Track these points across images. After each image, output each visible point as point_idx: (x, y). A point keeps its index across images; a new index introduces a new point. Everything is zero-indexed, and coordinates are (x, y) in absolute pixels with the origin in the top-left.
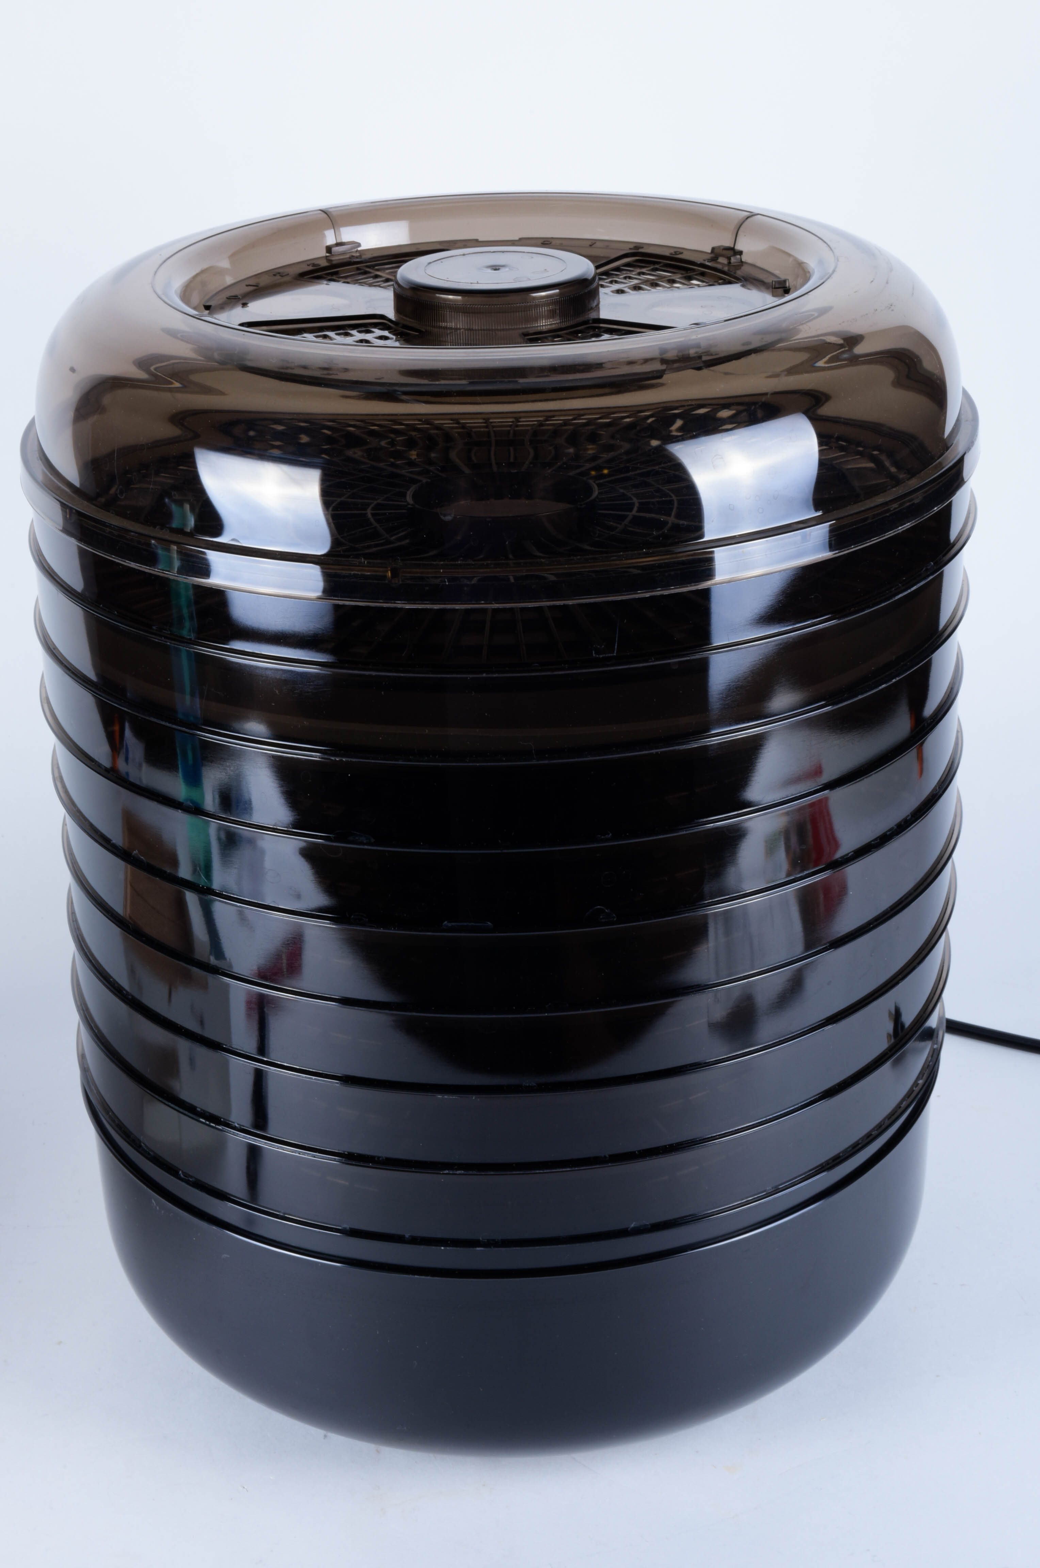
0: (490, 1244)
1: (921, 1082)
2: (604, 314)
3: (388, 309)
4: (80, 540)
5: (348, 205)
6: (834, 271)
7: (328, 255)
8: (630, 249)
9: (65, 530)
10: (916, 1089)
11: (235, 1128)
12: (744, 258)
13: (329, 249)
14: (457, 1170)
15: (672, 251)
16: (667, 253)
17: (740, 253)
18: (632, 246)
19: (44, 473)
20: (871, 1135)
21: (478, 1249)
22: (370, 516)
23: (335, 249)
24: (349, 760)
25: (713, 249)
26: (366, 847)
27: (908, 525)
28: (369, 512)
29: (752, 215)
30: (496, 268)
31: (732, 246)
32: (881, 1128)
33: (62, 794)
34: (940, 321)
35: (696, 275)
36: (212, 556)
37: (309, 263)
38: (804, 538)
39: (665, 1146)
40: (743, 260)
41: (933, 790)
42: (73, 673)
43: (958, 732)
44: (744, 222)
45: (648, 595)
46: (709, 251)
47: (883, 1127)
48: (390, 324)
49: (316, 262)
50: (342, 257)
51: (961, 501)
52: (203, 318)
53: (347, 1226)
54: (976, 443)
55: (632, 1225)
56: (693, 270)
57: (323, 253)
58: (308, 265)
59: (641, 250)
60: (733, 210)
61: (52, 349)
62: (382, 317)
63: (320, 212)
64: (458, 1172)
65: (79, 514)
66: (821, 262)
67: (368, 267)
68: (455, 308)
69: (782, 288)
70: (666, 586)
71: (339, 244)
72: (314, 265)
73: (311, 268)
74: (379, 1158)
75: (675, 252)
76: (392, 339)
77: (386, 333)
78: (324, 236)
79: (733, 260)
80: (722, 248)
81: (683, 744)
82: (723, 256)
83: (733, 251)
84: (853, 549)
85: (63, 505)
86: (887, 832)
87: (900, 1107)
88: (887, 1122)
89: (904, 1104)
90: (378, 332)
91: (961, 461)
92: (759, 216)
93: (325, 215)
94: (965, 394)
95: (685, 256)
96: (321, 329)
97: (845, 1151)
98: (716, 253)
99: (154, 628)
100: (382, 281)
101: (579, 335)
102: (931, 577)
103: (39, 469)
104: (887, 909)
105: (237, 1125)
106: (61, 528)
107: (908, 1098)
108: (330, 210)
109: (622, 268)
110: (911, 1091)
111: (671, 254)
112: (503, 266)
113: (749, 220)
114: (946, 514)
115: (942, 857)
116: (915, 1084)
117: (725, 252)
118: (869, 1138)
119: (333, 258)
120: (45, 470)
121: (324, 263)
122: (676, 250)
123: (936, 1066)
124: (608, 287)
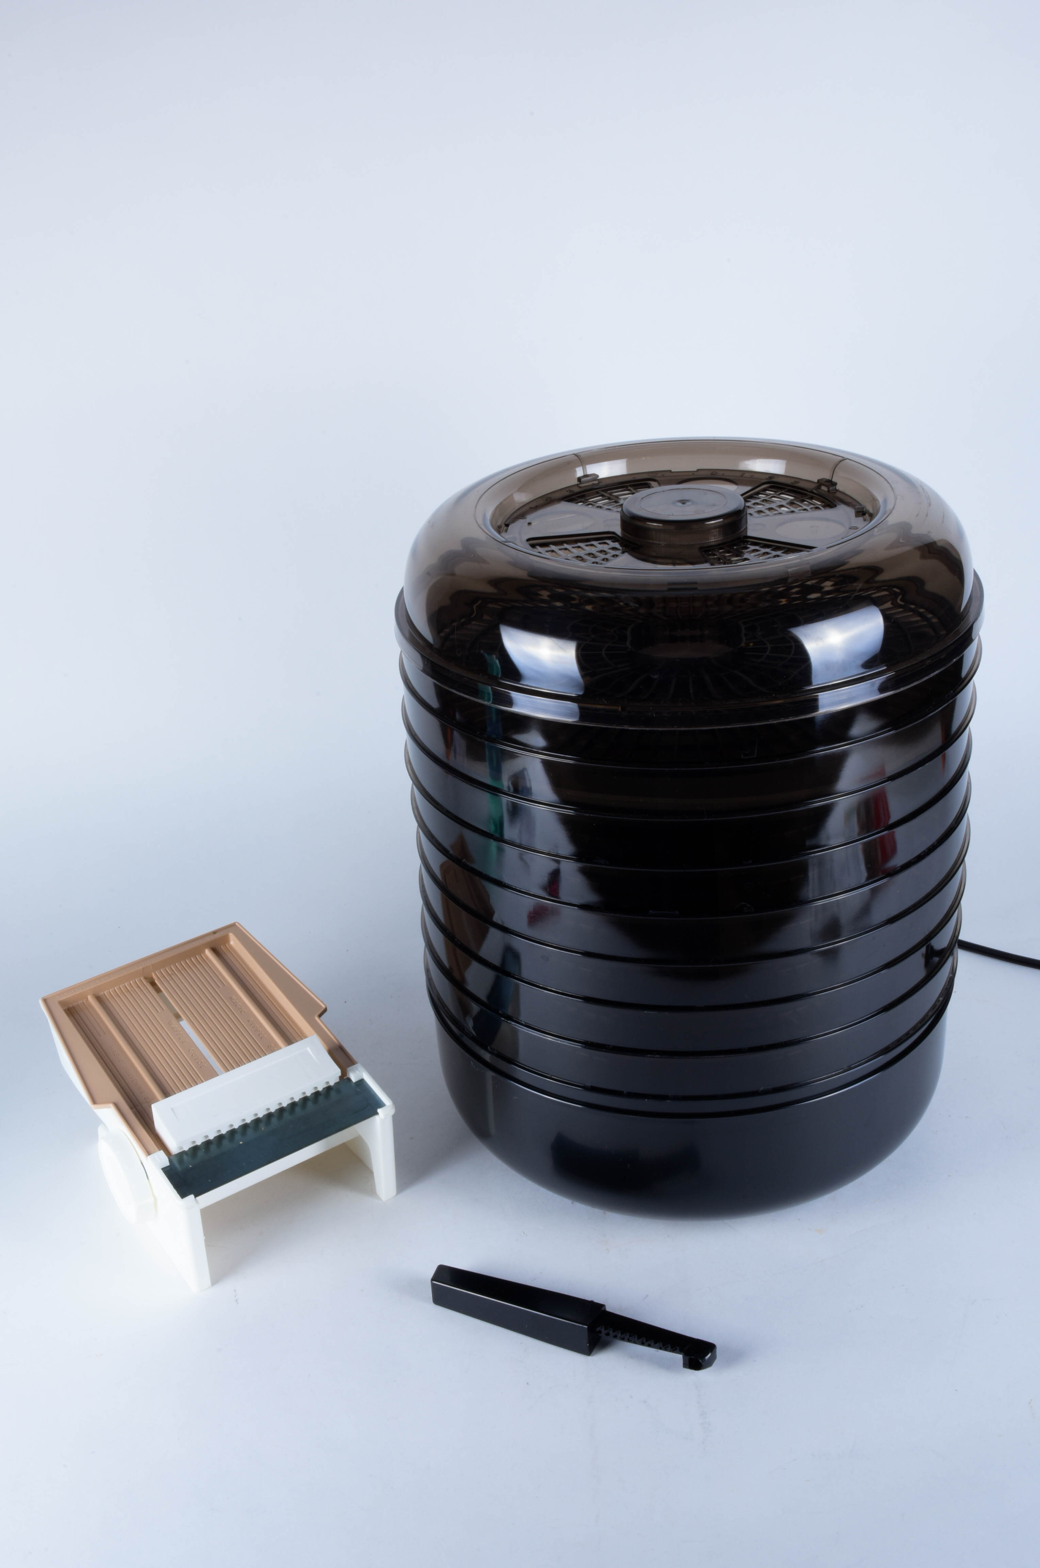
0: (676, 1098)
1: (941, 999)
2: (750, 533)
3: (618, 530)
4: (433, 677)
5: (591, 450)
6: (893, 508)
7: (578, 483)
8: (767, 479)
9: (424, 671)
10: (938, 1004)
11: (522, 1024)
12: (838, 487)
13: (579, 479)
14: (656, 1055)
15: (793, 480)
16: (789, 482)
17: (835, 484)
18: (767, 477)
19: (410, 633)
20: (909, 1033)
21: (668, 1101)
22: (604, 655)
23: (583, 480)
24: (594, 815)
25: (818, 480)
26: (604, 867)
27: (937, 672)
28: (603, 652)
29: (844, 459)
30: (683, 502)
31: (830, 479)
32: (915, 1029)
33: (419, 819)
34: (961, 535)
35: (808, 499)
36: (515, 695)
37: (567, 489)
38: (873, 684)
39: (782, 1043)
40: (837, 489)
41: (950, 825)
42: (427, 753)
43: (968, 783)
44: (838, 464)
45: (775, 722)
46: (816, 481)
47: (917, 1028)
48: (617, 537)
49: (572, 489)
50: (587, 484)
51: (969, 654)
52: (506, 544)
53: (588, 1084)
54: (981, 614)
55: (761, 1089)
56: (806, 495)
57: (576, 482)
58: (567, 491)
59: (773, 480)
60: (832, 455)
61: (414, 553)
62: (613, 533)
63: (574, 455)
64: (657, 1056)
65: (432, 662)
66: (885, 501)
67: (603, 491)
68: (657, 530)
69: (861, 513)
70: (787, 717)
71: (586, 476)
72: (570, 491)
73: (567, 494)
74: (609, 1046)
75: (795, 482)
76: (619, 550)
77: (617, 545)
78: (575, 471)
79: (831, 488)
80: (824, 480)
81: (796, 808)
82: (824, 485)
83: (831, 483)
84: (902, 689)
85: (421, 655)
86: (921, 853)
87: (928, 1016)
88: (919, 1025)
89: (931, 1013)
90: (612, 544)
91: (971, 628)
92: (848, 460)
93: (577, 458)
94: (976, 575)
95: (801, 485)
96: (576, 541)
97: (893, 1043)
98: (820, 483)
99: (478, 733)
100: (613, 502)
101: (735, 547)
102: (951, 701)
103: (407, 627)
104: (921, 899)
105: (523, 1023)
106: (422, 669)
107: (933, 1009)
108: (580, 454)
109: (762, 492)
110: (935, 1005)
111: (792, 483)
112: (688, 501)
113: (841, 463)
114: (960, 663)
115: (957, 864)
116: (938, 1000)
117: (826, 483)
118: (908, 1035)
119: (582, 485)
120: (411, 630)
121: (577, 490)
122: (795, 480)
123: (951, 989)
124: (751, 508)
